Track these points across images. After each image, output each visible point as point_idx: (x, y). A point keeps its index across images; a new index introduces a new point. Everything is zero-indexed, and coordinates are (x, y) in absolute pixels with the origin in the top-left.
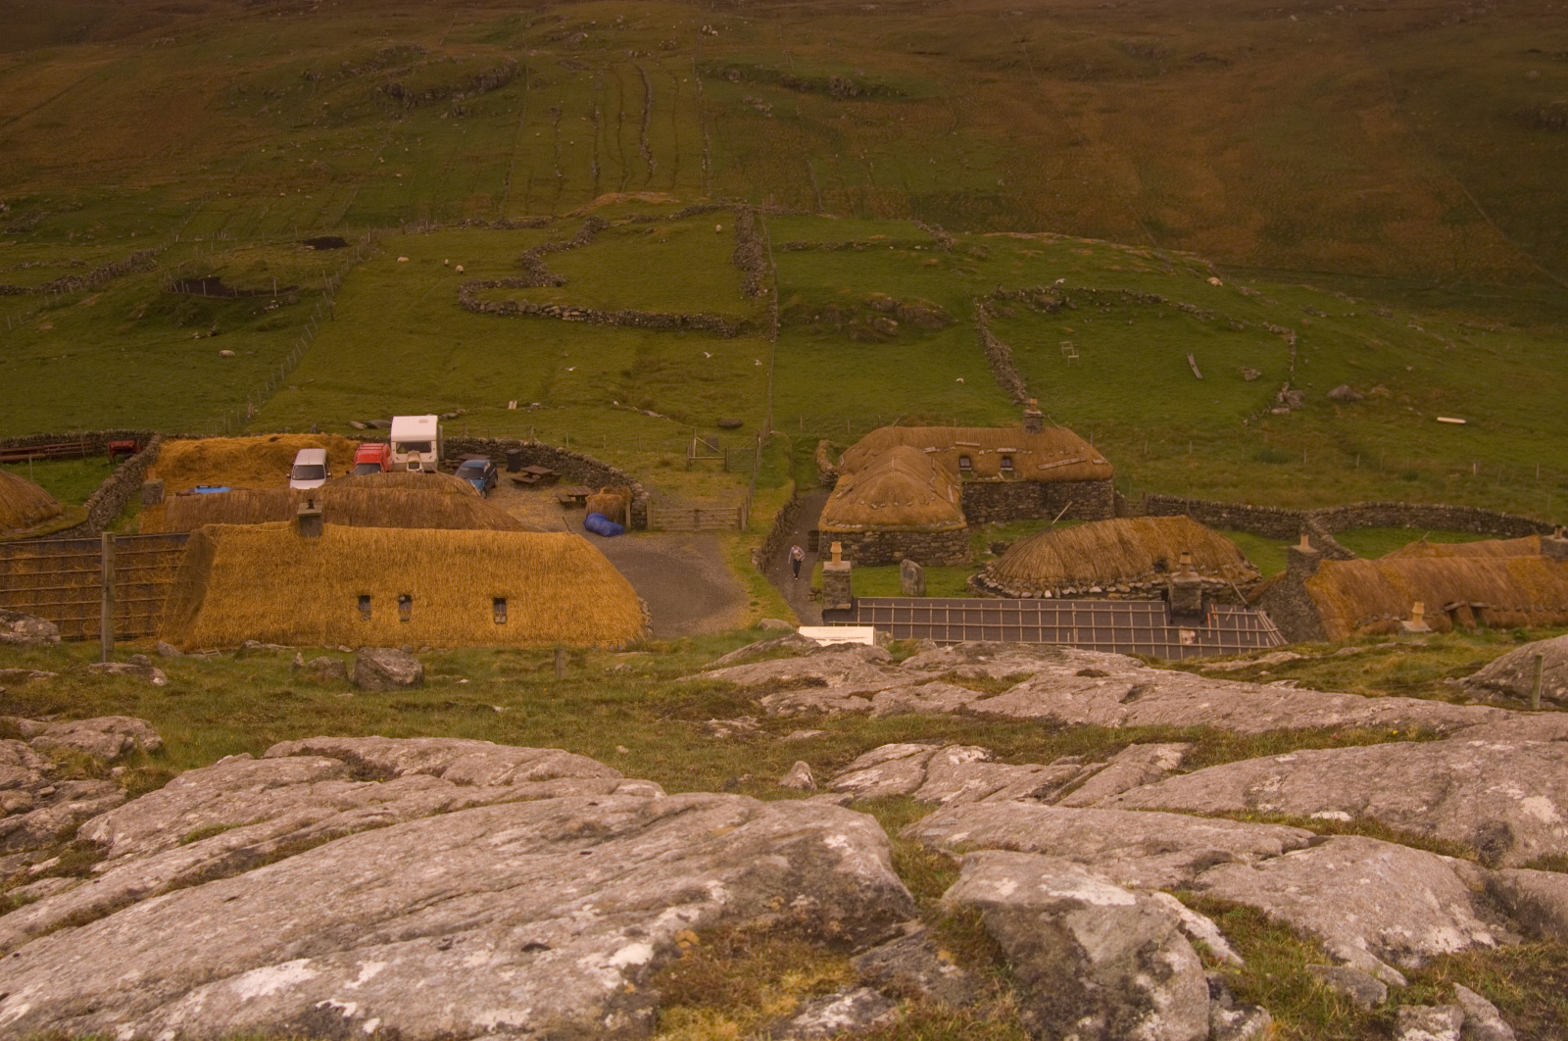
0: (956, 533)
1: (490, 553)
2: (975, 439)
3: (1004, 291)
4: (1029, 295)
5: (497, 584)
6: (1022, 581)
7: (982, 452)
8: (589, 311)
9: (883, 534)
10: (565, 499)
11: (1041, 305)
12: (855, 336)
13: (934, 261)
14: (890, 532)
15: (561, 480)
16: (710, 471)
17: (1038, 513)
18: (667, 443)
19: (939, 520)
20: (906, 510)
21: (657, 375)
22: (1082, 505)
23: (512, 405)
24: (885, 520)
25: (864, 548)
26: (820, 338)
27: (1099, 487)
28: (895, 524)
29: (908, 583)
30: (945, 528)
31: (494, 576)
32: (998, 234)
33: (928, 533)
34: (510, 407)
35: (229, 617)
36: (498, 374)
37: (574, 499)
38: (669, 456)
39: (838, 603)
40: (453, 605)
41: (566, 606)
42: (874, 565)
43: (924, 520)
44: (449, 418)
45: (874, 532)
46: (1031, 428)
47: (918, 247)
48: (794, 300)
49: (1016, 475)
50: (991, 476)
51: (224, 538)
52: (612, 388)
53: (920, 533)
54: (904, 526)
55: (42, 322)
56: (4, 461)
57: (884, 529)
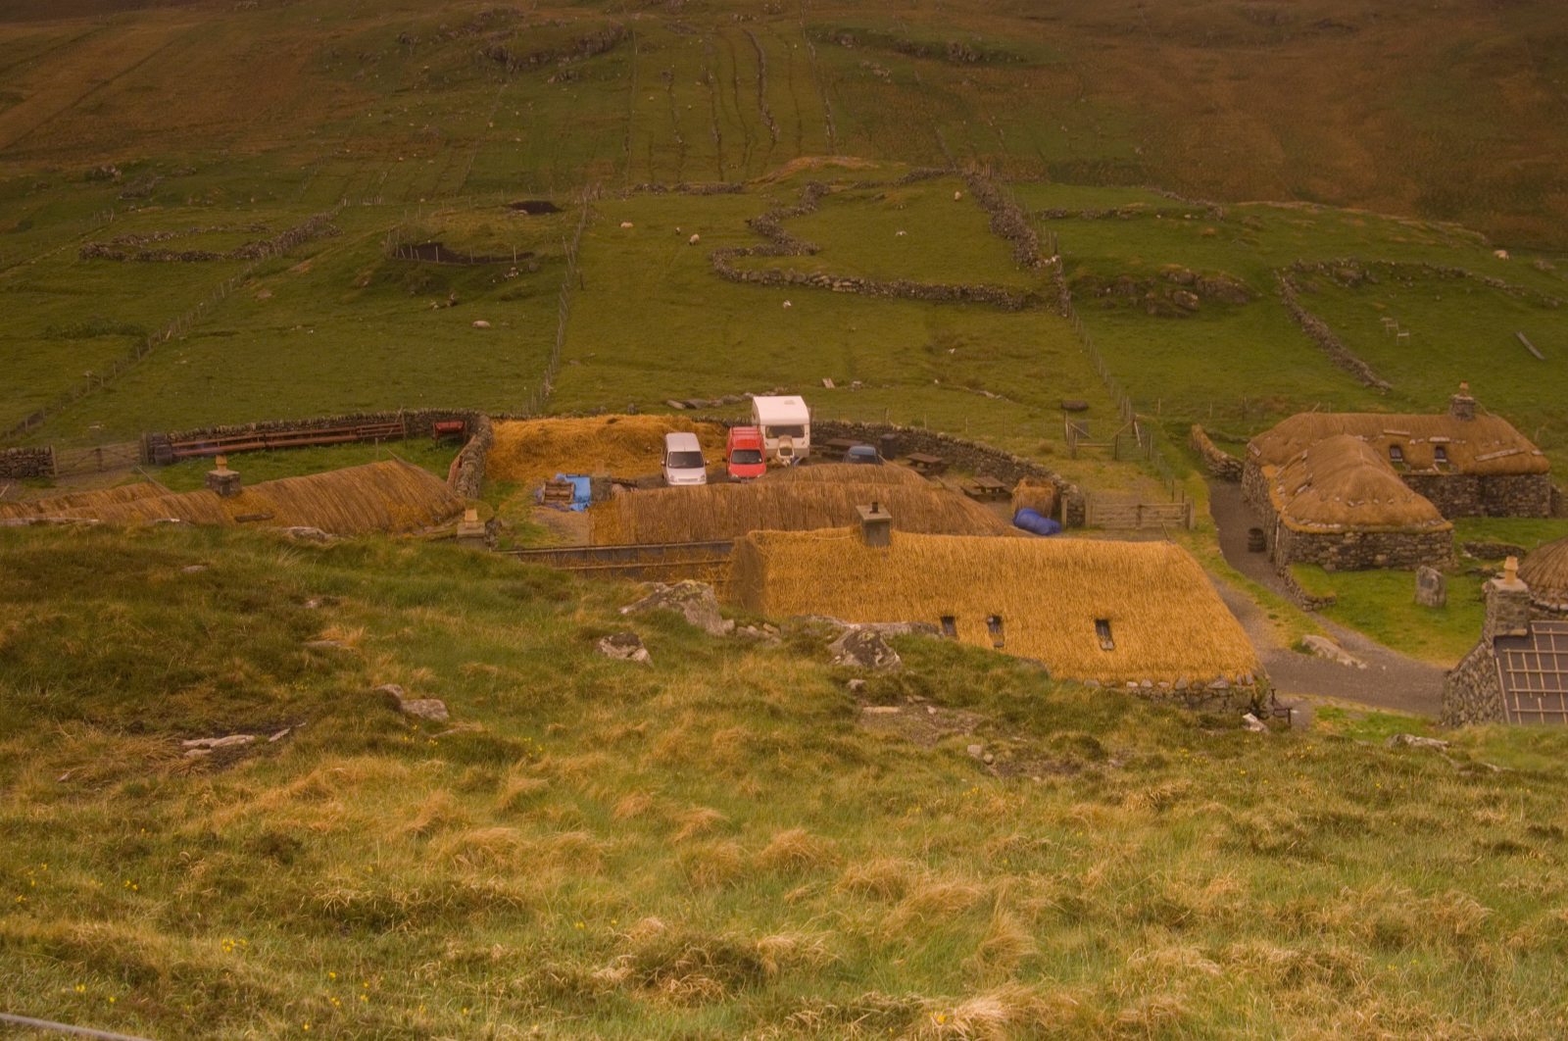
0: (1445, 535)
1: (1083, 566)
2: (1403, 426)
3: (1303, 263)
4: (1328, 267)
5: (1097, 603)
7: (1413, 442)
9: (1365, 535)
10: (974, 492)
11: (1343, 279)
12: (1153, 311)
13: (1211, 230)
14: (1373, 533)
16: (1096, 459)
17: (1474, 509)
19: (1424, 519)
20: (1389, 508)
22: (1521, 500)
23: (829, 384)
24: (1367, 519)
25: (1344, 551)
26: (1114, 312)
27: (1538, 481)
28: (1377, 524)
29: (1425, 593)
30: (1434, 529)
32: (1254, 203)
33: (1415, 534)
39: (1513, 628)
40: (1052, 628)
41: (1180, 629)
42: (1354, 570)
43: (1409, 520)
45: (1355, 533)
46: (1462, 415)
47: (1188, 216)
49: (1451, 467)
50: (1425, 468)
53: (1406, 534)
54: (1389, 527)
55: (258, 289)
56: (317, 445)
57: (1366, 529)
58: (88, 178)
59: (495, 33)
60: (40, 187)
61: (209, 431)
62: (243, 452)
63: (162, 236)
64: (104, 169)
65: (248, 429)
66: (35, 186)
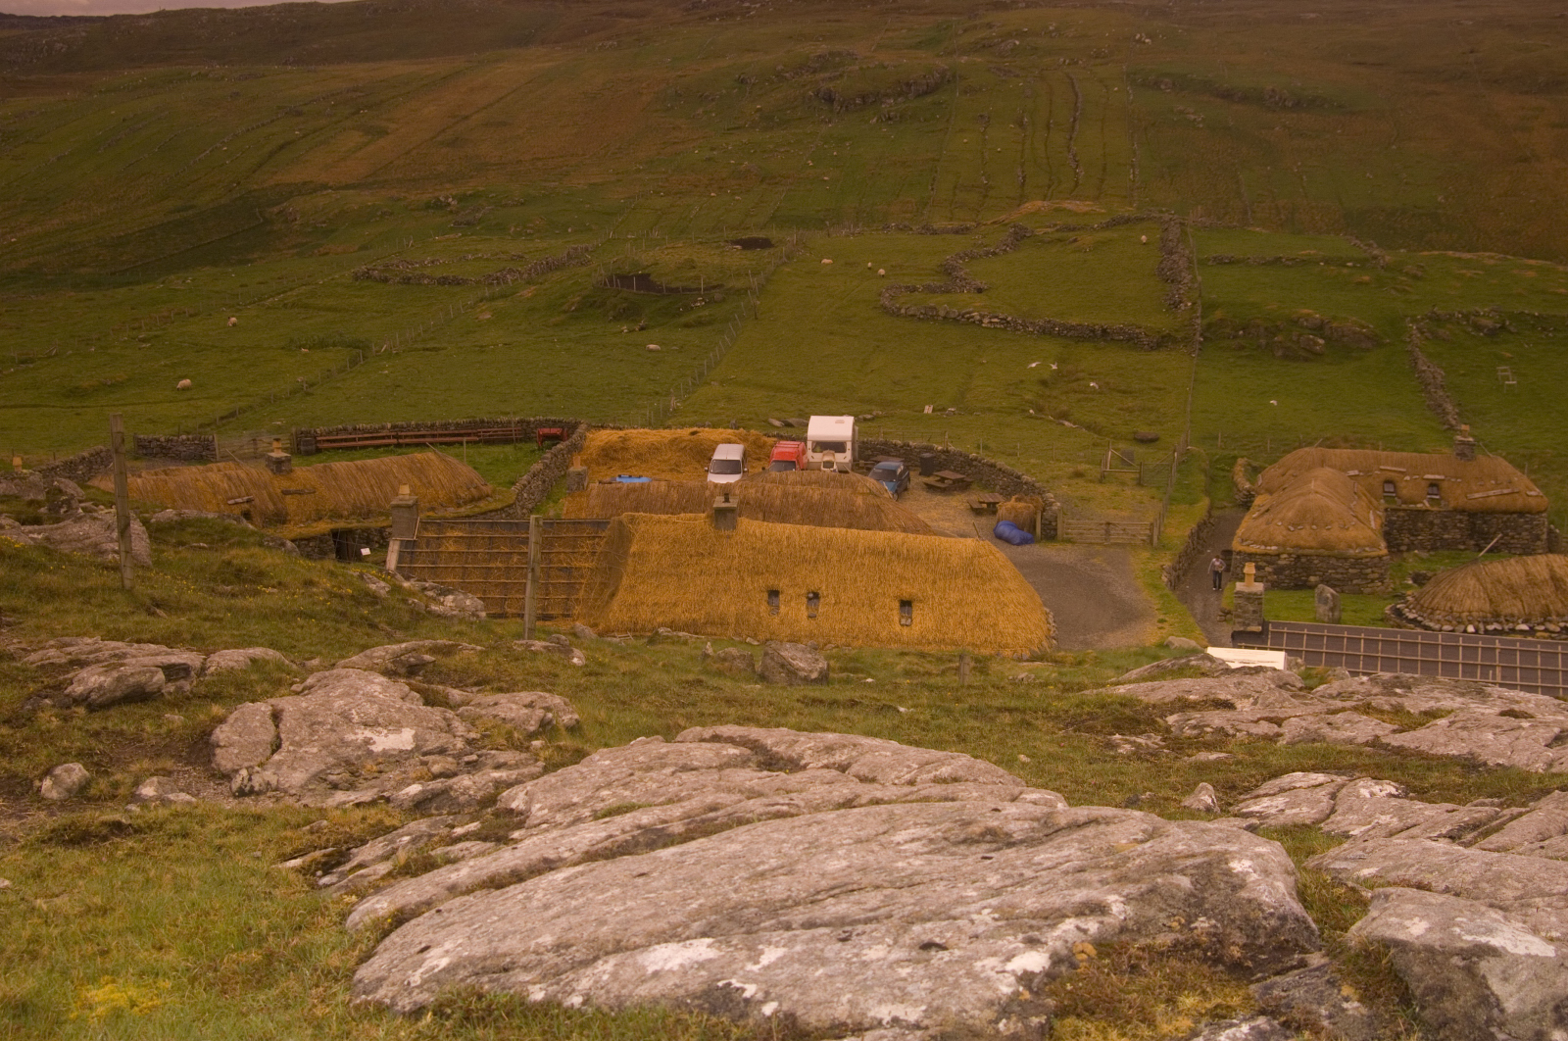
0: (1376, 560)
1: (899, 555)
2: (1400, 464)
3: (1439, 312)
4: (1466, 317)
5: (904, 587)
6: (1444, 613)
7: (1408, 478)
8: (1009, 319)
9: (1299, 557)
10: (976, 506)
11: (1478, 328)
12: (1280, 353)
13: (1366, 278)
14: (1307, 556)
15: (974, 486)
16: (1123, 484)
17: (1464, 544)
18: (1082, 454)
19: (1358, 546)
20: (1325, 533)
21: (1075, 385)
22: (1513, 538)
23: (928, 410)
24: (1302, 543)
25: (1279, 571)
26: (1243, 353)
27: (1532, 520)
28: (1312, 548)
29: (1322, 609)
30: (1365, 554)
31: (902, 578)
32: (1436, 253)
33: (1346, 559)
34: (926, 411)
35: (643, 603)
36: (915, 378)
37: (985, 506)
38: (1082, 467)
39: (1249, 625)
40: (860, 605)
41: (972, 612)
42: (1288, 588)
43: (1342, 545)
44: (865, 420)
45: (1290, 554)
46: (1462, 455)
47: (1349, 264)
48: (1218, 314)
49: (1443, 503)
50: (1415, 503)
51: (642, 527)
52: (1028, 397)
53: (1338, 558)
54: (1322, 551)
55: (482, 312)
56: (441, 444)
57: (1300, 552)
58: (428, 206)
59: (827, 75)
60: (384, 213)
61: (350, 428)
62: (377, 447)
63: (433, 262)
64: (442, 199)
65: (383, 428)
66: (379, 213)
